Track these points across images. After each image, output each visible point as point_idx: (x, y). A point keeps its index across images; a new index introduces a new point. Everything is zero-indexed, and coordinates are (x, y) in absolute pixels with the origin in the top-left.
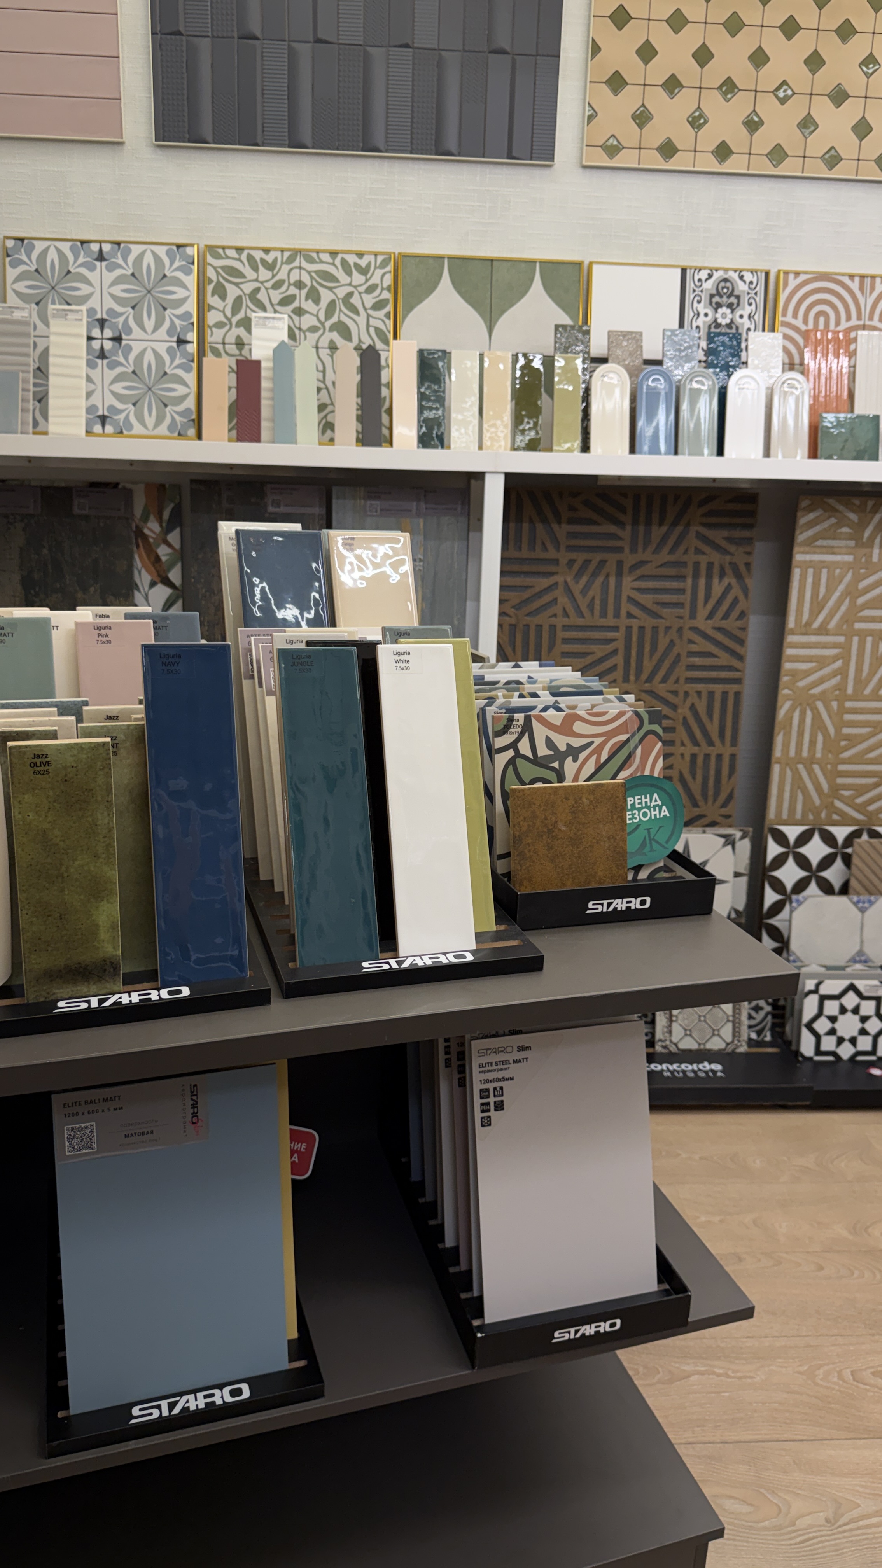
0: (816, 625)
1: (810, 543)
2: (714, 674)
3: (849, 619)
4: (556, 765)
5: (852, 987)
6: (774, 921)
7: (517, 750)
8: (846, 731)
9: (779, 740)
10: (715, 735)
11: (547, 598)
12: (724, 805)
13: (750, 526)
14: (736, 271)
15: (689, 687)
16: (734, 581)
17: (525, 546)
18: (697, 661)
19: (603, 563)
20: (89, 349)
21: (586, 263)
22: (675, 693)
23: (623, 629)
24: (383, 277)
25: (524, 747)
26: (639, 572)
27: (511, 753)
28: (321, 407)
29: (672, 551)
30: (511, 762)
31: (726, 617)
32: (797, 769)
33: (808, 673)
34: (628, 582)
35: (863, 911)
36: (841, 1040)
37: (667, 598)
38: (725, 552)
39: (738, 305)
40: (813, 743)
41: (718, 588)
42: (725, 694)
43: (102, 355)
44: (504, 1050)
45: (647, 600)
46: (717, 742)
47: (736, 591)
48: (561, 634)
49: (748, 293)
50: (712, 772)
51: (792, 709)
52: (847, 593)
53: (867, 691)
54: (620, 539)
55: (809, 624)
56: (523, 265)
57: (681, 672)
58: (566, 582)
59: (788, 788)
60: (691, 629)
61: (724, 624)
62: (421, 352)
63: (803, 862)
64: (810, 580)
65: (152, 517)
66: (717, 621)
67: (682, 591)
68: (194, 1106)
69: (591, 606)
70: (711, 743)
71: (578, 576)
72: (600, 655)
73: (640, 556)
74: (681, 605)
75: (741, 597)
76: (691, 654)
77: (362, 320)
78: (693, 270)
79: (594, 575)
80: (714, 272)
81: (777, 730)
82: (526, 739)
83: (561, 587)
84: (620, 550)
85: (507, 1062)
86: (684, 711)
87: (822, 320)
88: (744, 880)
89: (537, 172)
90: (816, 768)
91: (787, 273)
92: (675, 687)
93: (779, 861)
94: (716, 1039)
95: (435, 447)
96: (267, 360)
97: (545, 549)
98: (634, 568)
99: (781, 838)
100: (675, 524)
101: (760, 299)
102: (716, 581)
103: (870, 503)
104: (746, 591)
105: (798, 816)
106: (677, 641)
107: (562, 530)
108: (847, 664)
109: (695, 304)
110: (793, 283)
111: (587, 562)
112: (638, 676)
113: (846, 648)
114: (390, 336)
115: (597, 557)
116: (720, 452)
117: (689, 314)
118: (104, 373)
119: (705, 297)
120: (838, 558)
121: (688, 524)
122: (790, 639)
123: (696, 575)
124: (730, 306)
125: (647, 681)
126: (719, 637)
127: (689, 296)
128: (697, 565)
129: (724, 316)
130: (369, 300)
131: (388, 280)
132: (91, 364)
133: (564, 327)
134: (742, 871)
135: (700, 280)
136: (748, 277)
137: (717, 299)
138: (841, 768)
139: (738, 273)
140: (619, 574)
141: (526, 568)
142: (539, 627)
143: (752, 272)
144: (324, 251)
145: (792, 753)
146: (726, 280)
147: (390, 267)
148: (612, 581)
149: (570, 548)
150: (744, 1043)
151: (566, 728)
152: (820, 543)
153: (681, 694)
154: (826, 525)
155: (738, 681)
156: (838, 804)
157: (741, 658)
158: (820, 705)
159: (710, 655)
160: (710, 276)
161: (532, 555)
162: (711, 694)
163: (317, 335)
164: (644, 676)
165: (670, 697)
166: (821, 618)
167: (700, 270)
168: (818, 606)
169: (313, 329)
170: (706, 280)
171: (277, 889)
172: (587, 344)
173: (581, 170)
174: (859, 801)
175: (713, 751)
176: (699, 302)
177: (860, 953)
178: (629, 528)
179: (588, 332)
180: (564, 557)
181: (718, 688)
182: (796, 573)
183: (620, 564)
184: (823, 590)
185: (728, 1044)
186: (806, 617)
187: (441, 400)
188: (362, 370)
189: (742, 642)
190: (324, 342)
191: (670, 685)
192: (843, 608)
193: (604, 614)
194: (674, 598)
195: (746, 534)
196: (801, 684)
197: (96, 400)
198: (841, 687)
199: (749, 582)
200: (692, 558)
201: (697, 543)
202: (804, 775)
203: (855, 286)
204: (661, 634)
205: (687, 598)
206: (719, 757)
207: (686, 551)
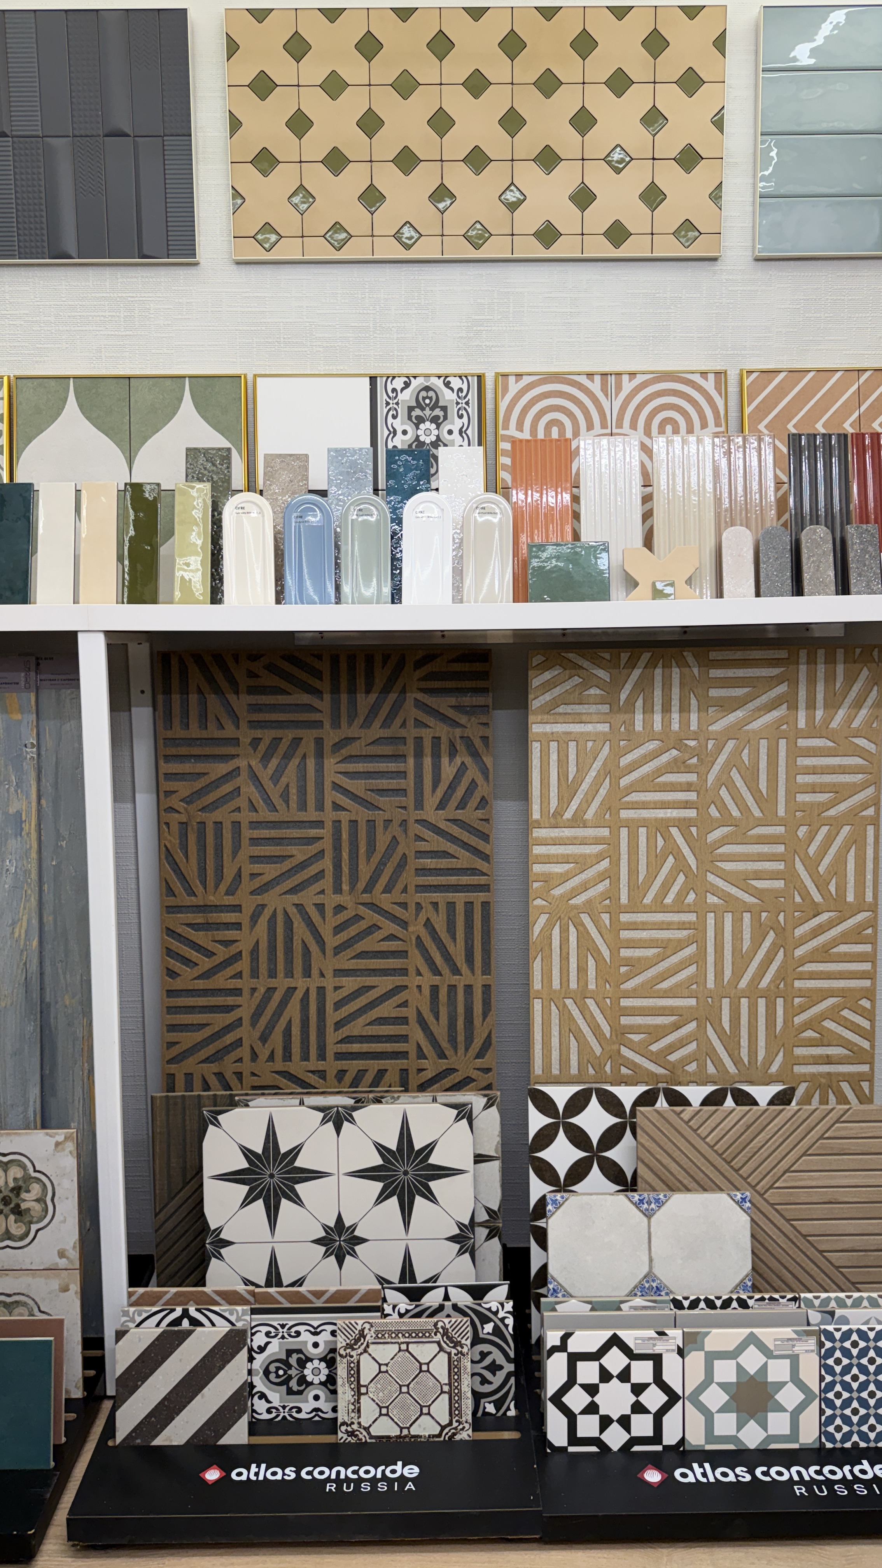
0: (568, 815)
1: (549, 709)
2: (453, 880)
3: (611, 806)
5: (615, 1341)
8: (625, 953)
9: (537, 967)
10: (460, 960)
11: (227, 788)
12: (480, 1055)
13: (485, 690)
14: (439, 377)
15: (420, 897)
16: (468, 760)
17: (194, 724)
18: (430, 863)
19: (297, 741)
21: (250, 378)
23: (329, 825)
26: (345, 752)
29: (385, 724)
31: (462, 805)
32: (565, 1005)
33: (565, 878)
34: (331, 764)
35: (649, 1215)
36: (605, 1422)
37: (384, 783)
38: (455, 724)
39: (445, 418)
40: (582, 970)
41: (448, 770)
42: (469, 905)
45: (357, 786)
46: (464, 969)
47: (473, 772)
48: (247, 833)
49: (458, 403)
50: (461, 1009)
51: (549, 925)
52: (607, 771)
53: (647, 900)
54: (318, 710)
55: (558, 813)
56: (168, 382)
57: (409, 877)
58: (250, 766)
59: (555, 1032)
60: (417, 821)
61: (460, 814)
63: (578, 1138)
64: (554, 757)
66: (451, 811)
67: (403, 774)
69: (285, 796)
70: (456, 971)
71: (266, 759)
72: (300, 858)
73: (346, 731)
74: (403, 792)
75: (480, 780)
76: (420, 854)
78: (385, 379)
79: (287, 757)
80: (412, 379)
81: (532, 953)
83: (244, 774)
84: (318, 724)
86: (417, 928)
87: (555, 431)
88: (493, 1166)
89: (181, 272)
90: (590, 1002)
91: (505, 376)
92: (402, 898)
93: (546, 1137)
94: (425, 1420)
98: (337, 746)
99: (545, 1104)
100: (386, 690)
101: (473, 409)
102: (445, 760)
103: (624, 656)
104: (485, 772)
105: (574, 1070)
106: (401, 838)
107: (241, 702)
108: (616, 863)
109: (390, 420)
110: (514, 387)
111: (277, 741)
112: (353, 884)
113: (613, 843)
115: (289, 735)
116: (397, 598)
117: (383, 432)
119: (402, 411)
120: (589, 728)
121: (403, 691)
122: (537, 833)
123: (419, 754)
124: (435, 420)
125: (365, 891)
126: (456, 831)
127: (382, 410)
128: (419, 740)
129: (428, 432)
133: (205, 450)
134: (489, 1153)
135: (394, 390)
136: (456, 383)
137: (417, 412)
138: (624, 1002)
139: (442, 379)
140: (320, 755)
141: (183, 751)
142: (218, 824)
143: (460, 377)
145: (557, 984)
146: (427, 389)
148: (311, 763)
149: (253, 724)
150: (467, 1426)
152: (561, 709)
153: (412, 907)
154: (568, 686)
155: (486, 888)
156: (625, 1051)
157: (486, 857)
158: (585, 919)
159: (446, 854)
160: (407, 385)
161: (204, 734)
162: (451, 906)
164: (361, 885)
165: (398, 911)
166: (574, 805)
167: (394, 378)
168: (568, 790)
170: (402, 390)
173: (235, 267)
174: (654, 1048)
175: (460, 982)
176: (394, 417)
177: (650, 1276)
178: (327, 697)
180: (246, 735)
181: (460, 898)
182: (535, 748)
183: (319, 742)
184: (572, 770)
185: (443, 1428)
186: (554, 804)
189: (486, 837)
191: (397, 895)
192: (603, 792)
193: (303, 806)
194: (393, 783)
195: (479, 700)
196: (557, 892)
198: (612, 895)
199: (488, 760)
200: (412, 732)
201: (415, 713)
202: (576, 1013)
203: (595, 386)
204: (380, 829)
205: (409, 783)
206: (469, 988)
207: (404, 724)
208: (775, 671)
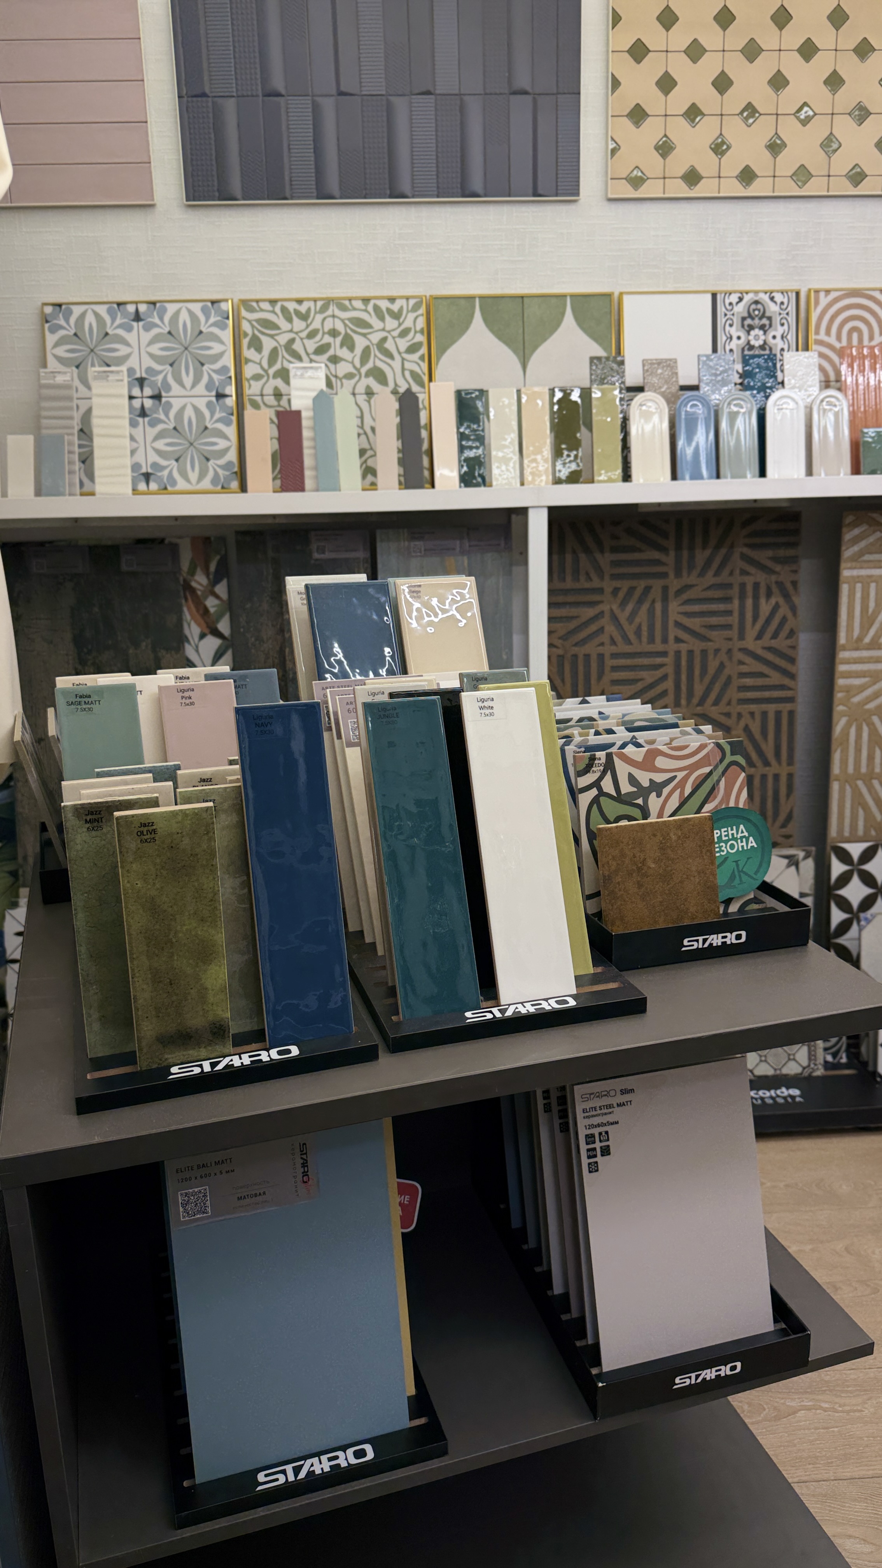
0: (867, 640)
1: (856, 558)
2: (767, 694)
4: (640, 801)
6: (841, 941)
7: (600, 789)
9: (836, 757)
10: (770, 755)
11: (593, 628)
12: (783, 826)
13: (794, 545)
14: (766, 293)
15: (741, 708)
16: (781, 601)
17: (569, 578)
18: (749, 681)
19: (648, 589)
20: (131, 409)
21: (616, 295)
22: (728, 715)
23: (671, 654)
24: (415, 321)
25: (607, 785)
26: (685, 596)
27: (594, 792)
28: (362, 452)
29: (716, 574)
30: (595, 801)
31: (775, 636)
32: (857, 786)
33: (862, 688)
34: (674, 607)
37: (714, 620)
38: (771, 571)
39: (770, 325)
40: (871, 758)
41: (765, 608)
42: (778, 714)
43: (143, 413)
44: (607, 1095)
45: (695, 623)
46: (773, 762)
47: (784, 610)
48: (609, 662)
49: (780, 314)
50: (770, 793)
51: (848, 725)
54: (664, 564)
55: (860, 639)
56: (554, 300)
57: (733, 693)
58: (612, 610)
59: (848, 805)
60: (740, 650)
61: (774, 643)
62: (458, 393)
63: (868, 879)
64: (858, 595)
65: (199, 571)
66: (766, 641)
68: (304, 1165)
69: (638, 633)
70: (767, 763)
71: (623, 604)
72: (649, 680)
73: (686, 580)
74: (728, 627)
75: (789, 615)
76: (742, 675)
77: (397, 364)
78: (723, 295)
79: (640, 602)
80: (745, 294)
81: (834, 746)
82: (608, 777)
83: (607, 615)
84: (664, 575)
85: (610, 1106)
86: (738, 732)
87: (855, 336)
89: (563, 208)
90: (876, 783)
91: (817, 292)
92: (726, 709)
93: (844, 880)
94: (792, 1064)
95: (477, 485)
96: (307, 409)
97: (589, 579)
98: (679, 592)
99: (844, 856)
100: (718, 547)
101: (792, 319)
102: (763, 601)
104: (794, 609)
105: (861, 832)
106: (727, 663)
107: (605, 559)
109: (727, 327)
110: (824, 301)
111: (632, 589)
112: (689, 700)
114: (426, 378)
115: (642, 584)
116: (763, 473)
117: (721, 338)
118: (146, 431)
119: (736, 321)
121: (732, 546)
122: (842, 655)
123: (742, 597)
124: (762, 327)
125: (699, 705)
126: (770, 656)
127: (721, 320)
128: (743, 586)
129: (757, 337)
130: (403, 344)
131: (421, 323)
132: (133, 424)
133: (599, 359)
134: (807, 891)
135: (731, 304)
136: (779, 298)
137: (748, 321)
139: (768, 294)
140: (665, 599)
141: (570, 599)
142: (587, 657)
143: (782, 293)
144: (356, 298)
145: (851, 769)
146: (757, 302)
147: (422, 310)
148: (658, 606)
149: (614, 577)
150: (820, 1067)
151: (648, 764)
152: (867, 557)
153: (734, 716)
154: (871, 539)
155: (791, 700)
157: (792, 676)
159: (762, 675)
160: (741, 299)
161: (577, 586)
162: (764, 714)
163: (353, 381)
164: (695, 700)
165: (723, 720)
166: (872, 632)
167: (730, 294)
168: (868, 621)
169: (349, 376)
170: (737, 303)
172: (622, 374)
173: (606, 203)
175: (770, 771)
176: (731, 325)
178: (672, 553)
179: (622, 363)
180: (608, 585)
181: (771, 708)
182: (844, 589)
183: (665, 589)
184: (872, 604)
185: (804, 1068)
186: (856, 632)
187: (481, 440)
188: (401, 412)
189: (792, 660)
190: (361, 389)
191: (722, 707)
193: (651, 640)
194: (721, 620)
195: (790, 552)
196: (856, 699)
197: (140, 458)
199: (796, 600)
200: (737, 579)
201: (741, 564)
202: (864, 791)
204: (711, 657)
205: (734, 619)
206: (776, 777)
207: (731, 573)
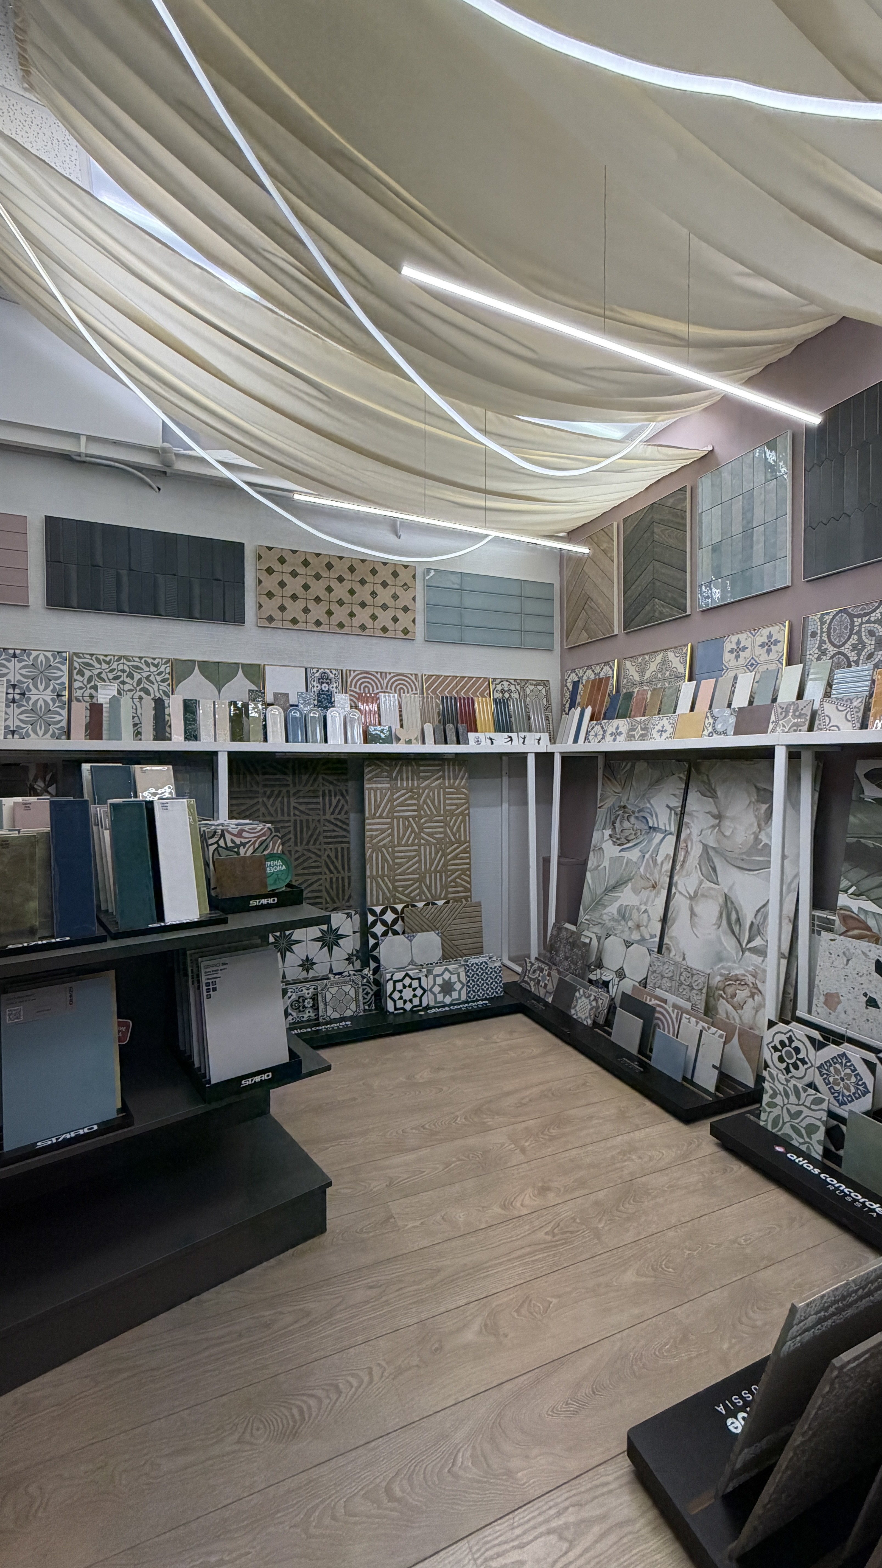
0: (378, 815)
1: (371, 779)
2: (337, 840)
3: (391, 811)
4: (236, 850)
5: (407, 975)
6: (374, 953)
7: (218, 845)
8: (396, 861)
9: (368, 867)
10: (340, 868)
11: (254, 809)
12: (347, 900)
13: (345, 774)
14: (328, 669)
15: (326, 846)
16: (341, 798)
17: (240, 785)
18: (328, 834)
19: (280, 792)
20: (7, 699)
21: (262, 665)
22: (320, 850)
23: (292, 821)
24: (166, 669)
25: (221, 843)
26: (297, 795)
27: (216, 846)
28: (135, 725)
29: (312, 785)
30: (216, 849)
31: (339, 813)
32: (377, 880)
33: (377, 836)
34: (293, 800)
35: (411, 941)
36: (405, 1002)
37: (311, 806)
38: (336, 785)
39: (330, 683)
40: (383, 868)
41: (334, 802)
42: (342, 849)
43: (14, 701)
44: (216, 966)
45: (302, 808)
46: (342, 872)
47: (342, 802)
49: (335, 678)
50: (341, 885)
51: (372, 852)
52: (390, 800)
53: (403, 843)
54: (288, 781)
55: (375, 814)
56: (233, 665)
57: (321, 840)
58: (263, 801)
59: (374, 889)
60: (324, 820)
61: (339, 817)
62: (185, 701)
63: (384, 923)
64: (372, 795)
65: (39, 780)
66: (335, 816)
67: (318, 803)
68: (71, 996)
69: (276, 812)
70: (339, 872)
71: (269, 797)
73: (298, 788)
74: (318, 809)
75: (345, 804)
76: (325, 831)
77: (156, 687)
78: (310, 669)
79: (277, 797)
80: (319, 669)
81: (366, 863)
82: (222, 840)
83: (261, 804)
84: (288, 785)
85: (217, 970)
86: (325, 857)
87: (366, 689)
88: (358, 934)
89: (237, 628)
90: (386, 878)
91: (350, 671)
92: (319, 847)
93: (374, 924)
94: (348, 1011)
95: (193, 740)
96: (107, 703)
97: (252, 786)
98: (295, 793)
99: (373, 913)
100: (311, 775)
101: (340, 680)
102: (333, 798)
103: (394, 763)
104: (347, 802)
105: (381, 902)
106: (318, 826)
107: (259, 778)
108: (393, 831)
109: (312, 682)
110: (353, 675)
111: (272, 792)
112: (301, 843)
113: (392, 823)
114: (170, 694)
115: (277, 789)
116: (326, 741)
117: (310, 686)
118: (14, 710)
119: (316, 680)
120: (384, 785)
121: (317, 774)
122: (367, 821)
123: (324, 795)
124: (327, 683)
125: (306, 845)
126: (337, 823)
127: (309, 679)
128: (324, 791)
129: (325, 687)
130: (159, 678)
131: (168, 670)
132: (7, 706)
133: (253, 691)
134: (357, 930)
135: (313, 673)
136: (334, 672)
137: (321, 680)
138: (396, 878)
140: (289, 797)
143: (335, 670)
144: (136, 657)
145: (374, 873)
146: (325, 673)
147: (170, 664)
148: (285, 800)
149: (264, 786)
150: (362, 1011)
152: (375, 779)
153: (322, 850)
154: (377, 771)
155: (348, 842)
156: (397, 894)
157: (348, 831)
158: (383, 849)
159: (334, 831)
160: (318, 671)
161: (246, 790)
162: (336, 849)
163: (133, 693)
164: (304, 843)
165: (318, 852)
166: (379, 812)
167: (313, 669)
168: (377, 807)
169: (130, 690)
170: (316, 673)
171: (110, 911)
172: (264, 697)
173: (257, 628)
174: (406, 892)
175: (340, 876)
176: (314, 681)
177: (412, 961)
178: (291, 776)
179: (264, 693)
180: (261, 790)
181: (339, 846)
182: (367, 792)
183: (288, 792)
184: (379, 800)
185: (354, 1012)
186: (373, 811)
187: (195, 720)
188: (155, 709)
189: (348, 825)
190: (136, 696)
192: (388, 807)
194: (314, 806)
195: (344, 777)
196: (375, 841)
197: (9, 723)
198: (392, 841)
199: (347, 798)
200: (322, 788)
201: (323, 782)
202: (381, 882)
203: (378, 676)
204: (311, 823)
205: (321, 806)
206: (343, 878)
207: (318, 786)
208: (439, 768)
